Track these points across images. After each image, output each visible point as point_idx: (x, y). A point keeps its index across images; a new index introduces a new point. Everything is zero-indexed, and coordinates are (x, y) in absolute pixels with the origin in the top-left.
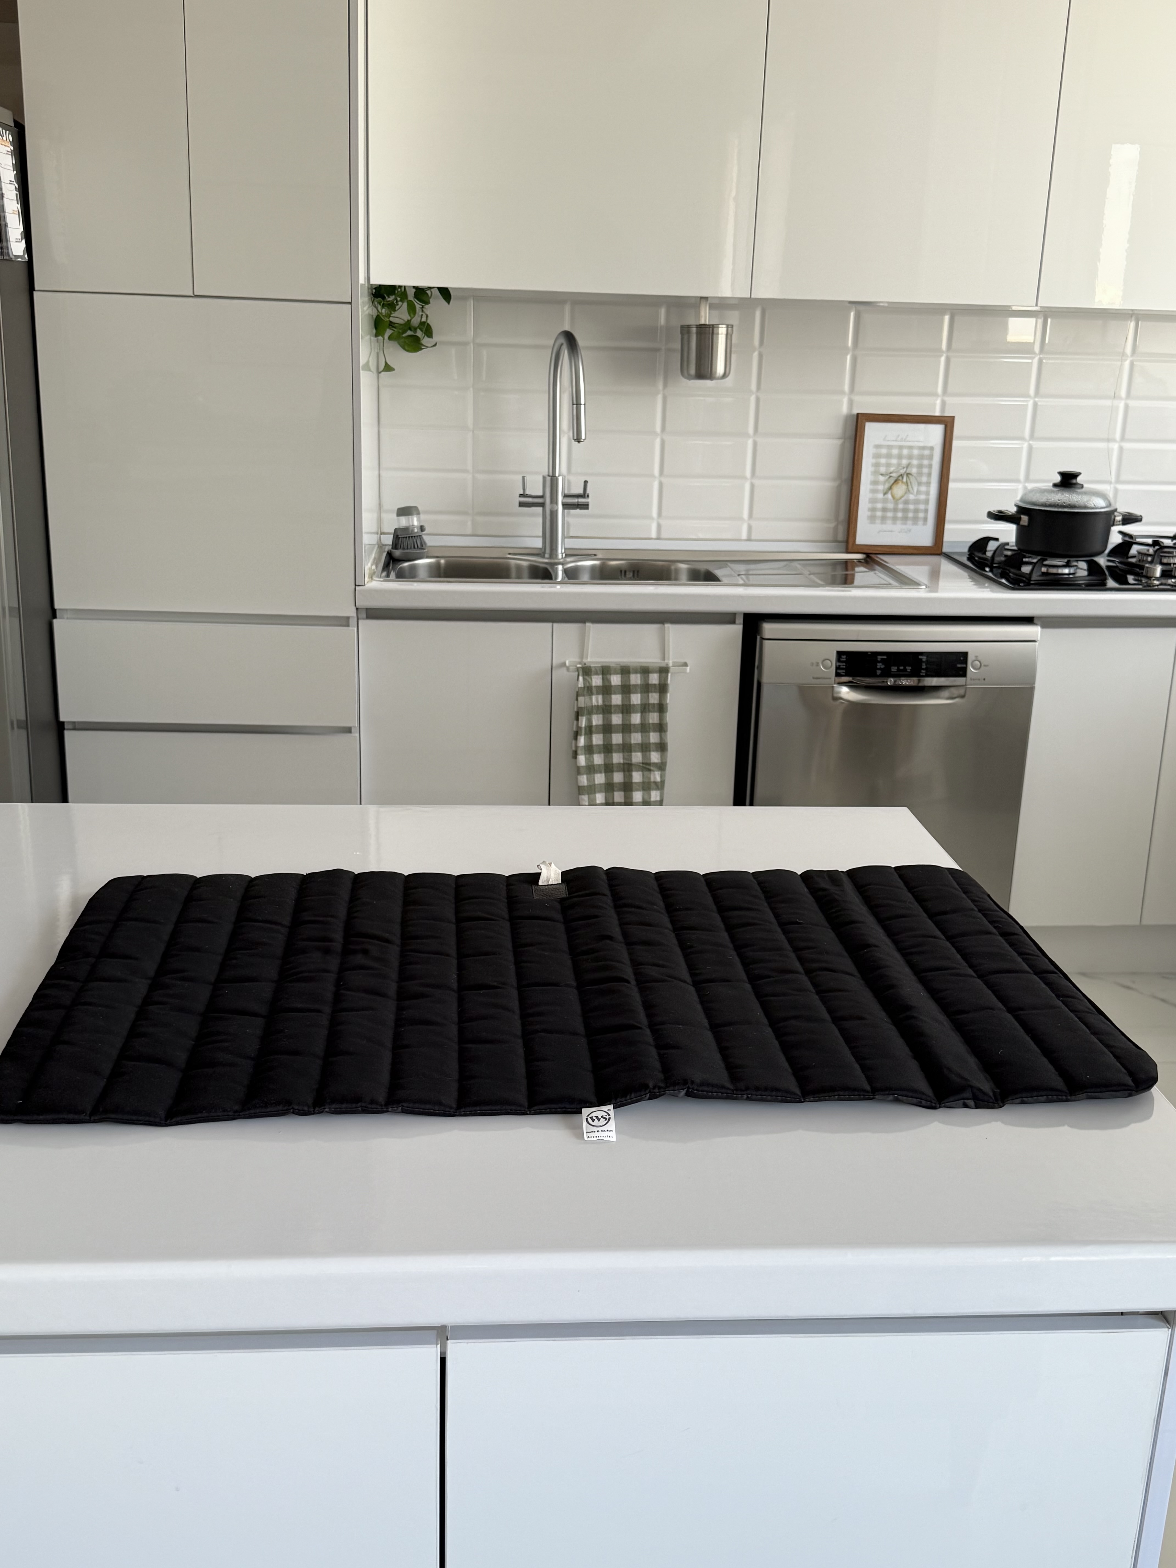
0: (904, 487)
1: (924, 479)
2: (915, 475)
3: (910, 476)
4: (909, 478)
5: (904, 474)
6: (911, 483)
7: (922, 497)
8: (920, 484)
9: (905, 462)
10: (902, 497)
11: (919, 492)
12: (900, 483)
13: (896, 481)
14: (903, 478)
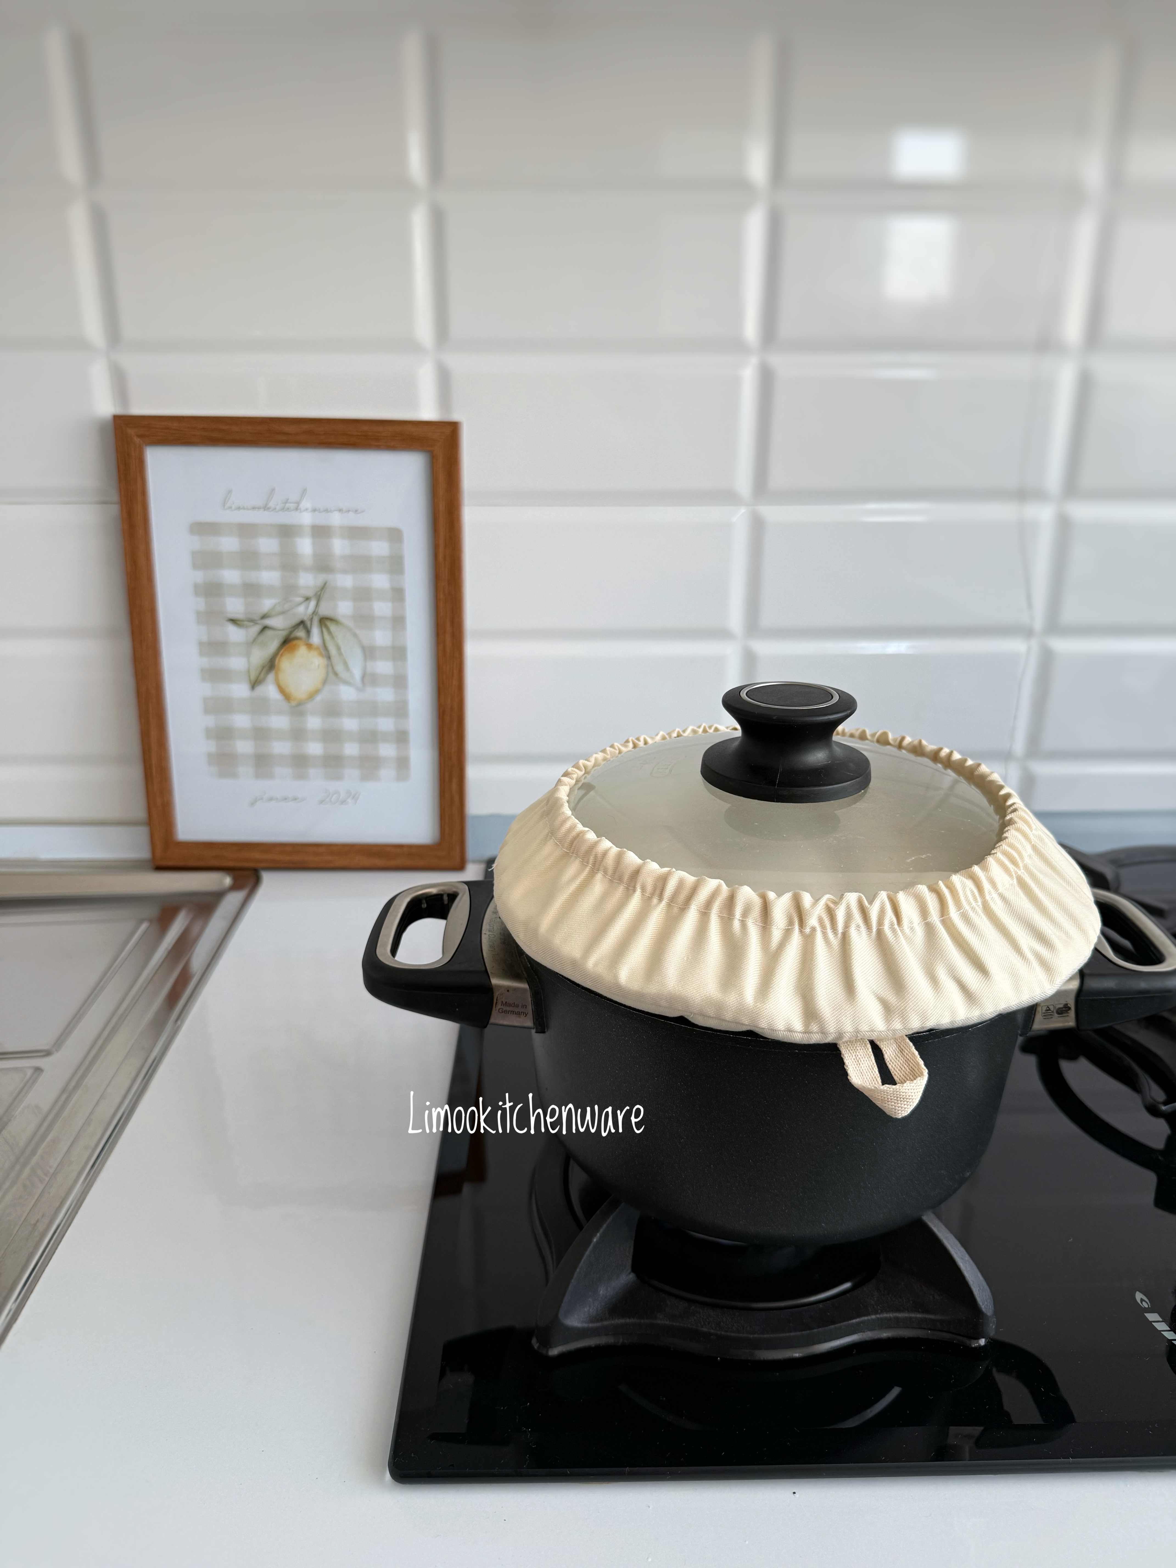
0: (318, 661)
1: (381, 637)
2: (350, 623)
3: (333, 627)
4: (330, 632)
5: (311, 620)
6: (339, 649)
7: (385, 695)
8: (369, 652)
9: (307, 581)
10: (317, 692)
11: (369, 679)
12: (302, 650)
13: (287, 642)
14: (308, 632)
